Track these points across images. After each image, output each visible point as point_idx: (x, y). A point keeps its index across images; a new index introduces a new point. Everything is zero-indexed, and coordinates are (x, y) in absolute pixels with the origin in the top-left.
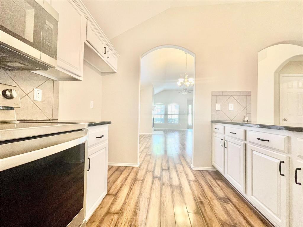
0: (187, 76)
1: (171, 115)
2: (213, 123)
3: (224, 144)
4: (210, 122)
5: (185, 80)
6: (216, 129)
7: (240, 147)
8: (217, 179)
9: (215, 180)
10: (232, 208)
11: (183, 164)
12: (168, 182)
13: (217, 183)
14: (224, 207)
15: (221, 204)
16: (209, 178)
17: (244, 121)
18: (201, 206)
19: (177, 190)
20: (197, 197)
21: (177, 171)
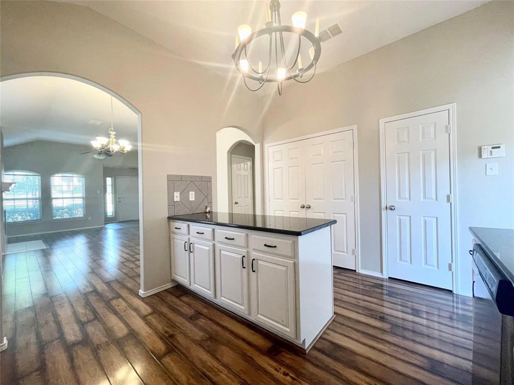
0: (114, 133)
1: (62, 200)
2: (170, 220)
3: (189, 248)
4: (167, 219)
5: (111, 139)
6: (176, 228)
7: (208, 248)
8: (181, 295)
9: (179, 298)
10: (204, 321)
11: (124, 295)
12: (107, 340)
13: (181, 300)
14: (196, 326)
15: (193, 324)
16: (171, 299)
17: (206, 213)
18: (171, 340)
19: (129, 342)
20: (163, 332)
21: (116, 313)
